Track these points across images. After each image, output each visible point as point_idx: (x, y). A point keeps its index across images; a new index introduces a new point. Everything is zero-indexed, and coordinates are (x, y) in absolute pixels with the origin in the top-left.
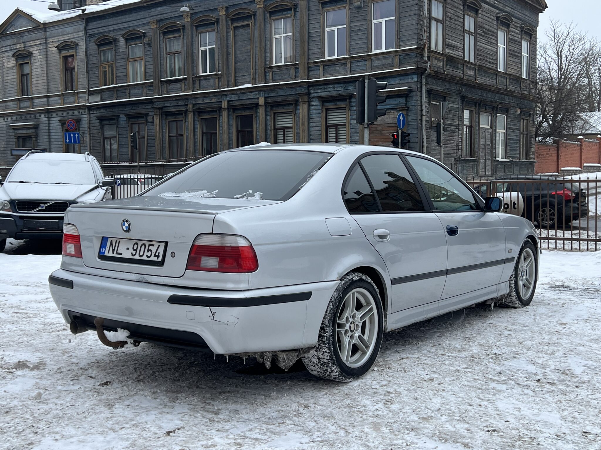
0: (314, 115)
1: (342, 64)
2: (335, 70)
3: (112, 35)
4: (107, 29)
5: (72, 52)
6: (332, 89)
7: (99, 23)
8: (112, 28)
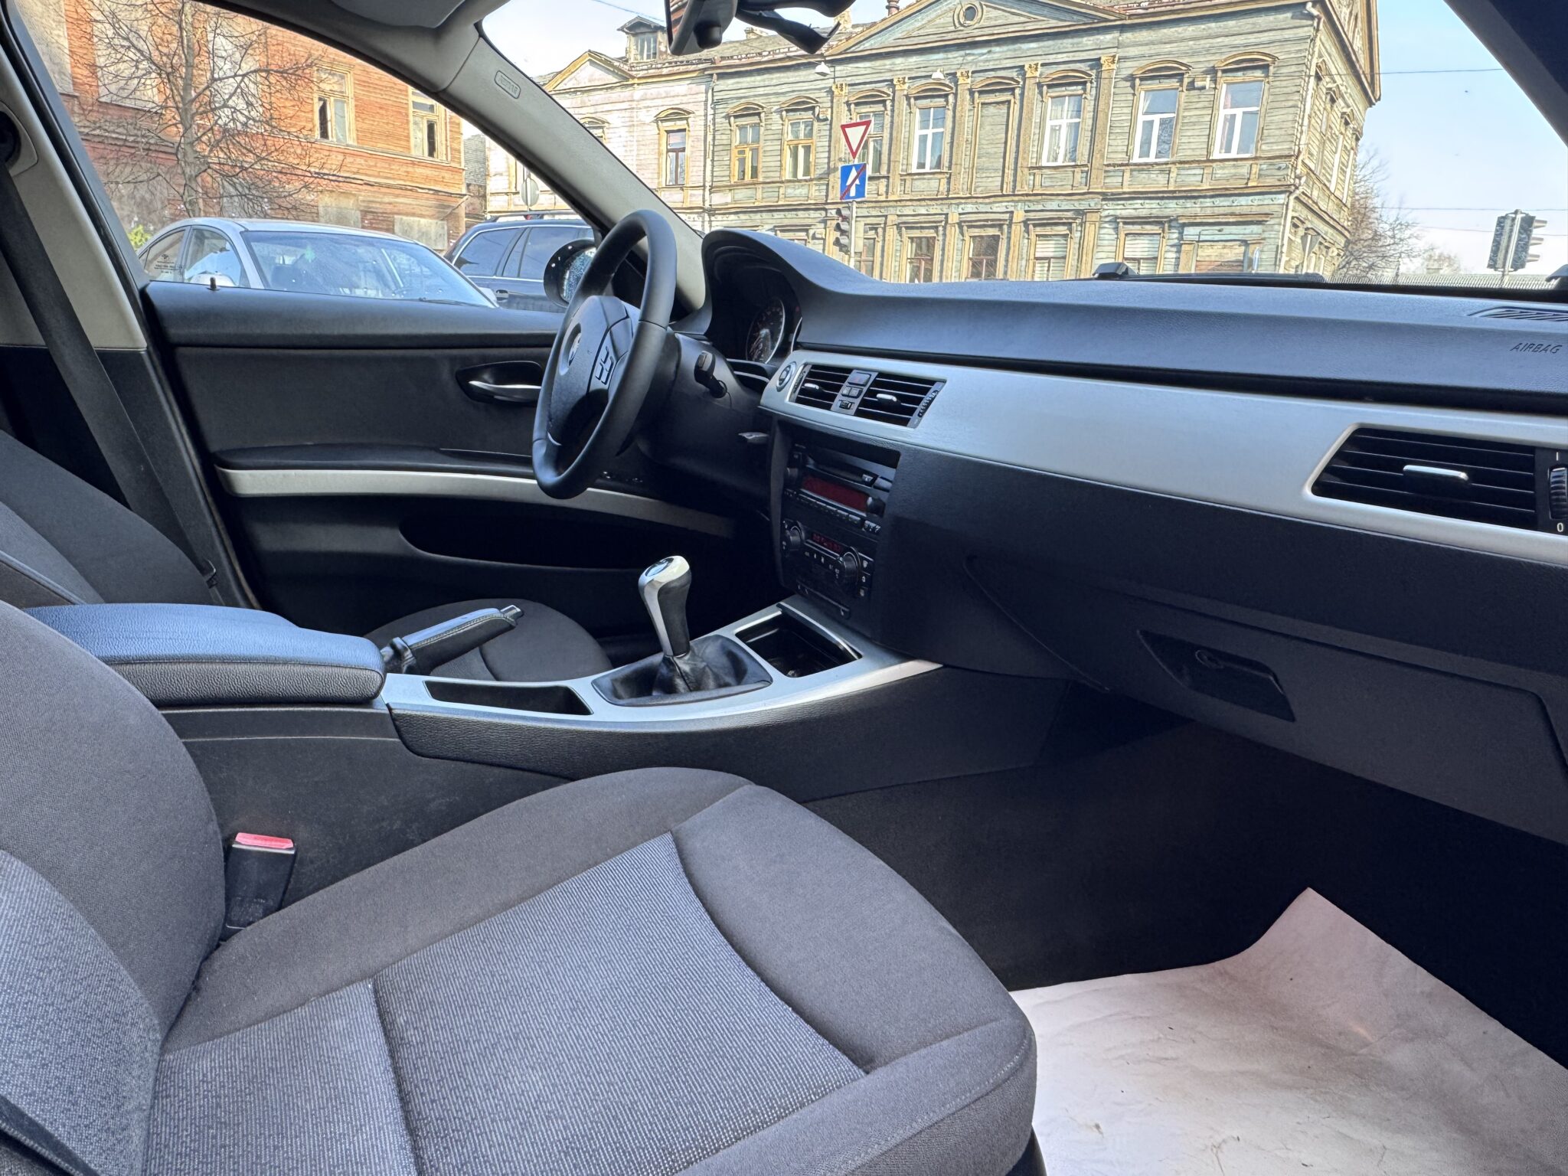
0: (1106, 242)
1: (1162, 171)
2: (1149, 178)
3: (760, 101)
4: (753, 92)
5: (681, 124)
6: (1139, 206)
7: (738, 83)
8: (761, 91)
